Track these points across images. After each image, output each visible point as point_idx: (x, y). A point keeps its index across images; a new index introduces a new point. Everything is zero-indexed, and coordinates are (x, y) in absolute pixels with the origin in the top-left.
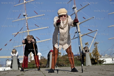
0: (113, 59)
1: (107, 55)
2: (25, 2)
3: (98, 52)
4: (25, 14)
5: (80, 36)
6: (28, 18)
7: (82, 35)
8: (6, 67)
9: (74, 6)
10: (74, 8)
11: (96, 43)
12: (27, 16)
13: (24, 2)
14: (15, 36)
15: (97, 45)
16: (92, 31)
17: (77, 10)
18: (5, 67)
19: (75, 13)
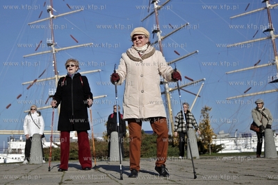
0: (235, 142)
1: (223, 132)
2: (52, 16)
3: (211, 128)
4: (50, 41)
5: (168, 91)
6: (57, 50)
7: (170, 89)
8: (8, 153)
9: (155, 28)
10: (155, 32)
11: (206, 109)
12: (55, 46)
13: (49, 16)
14: (28, 89)
15: (208, 112)
16: (192, 80)
17: (161, 35)
18: (4, 153)
19: (157, 42)
